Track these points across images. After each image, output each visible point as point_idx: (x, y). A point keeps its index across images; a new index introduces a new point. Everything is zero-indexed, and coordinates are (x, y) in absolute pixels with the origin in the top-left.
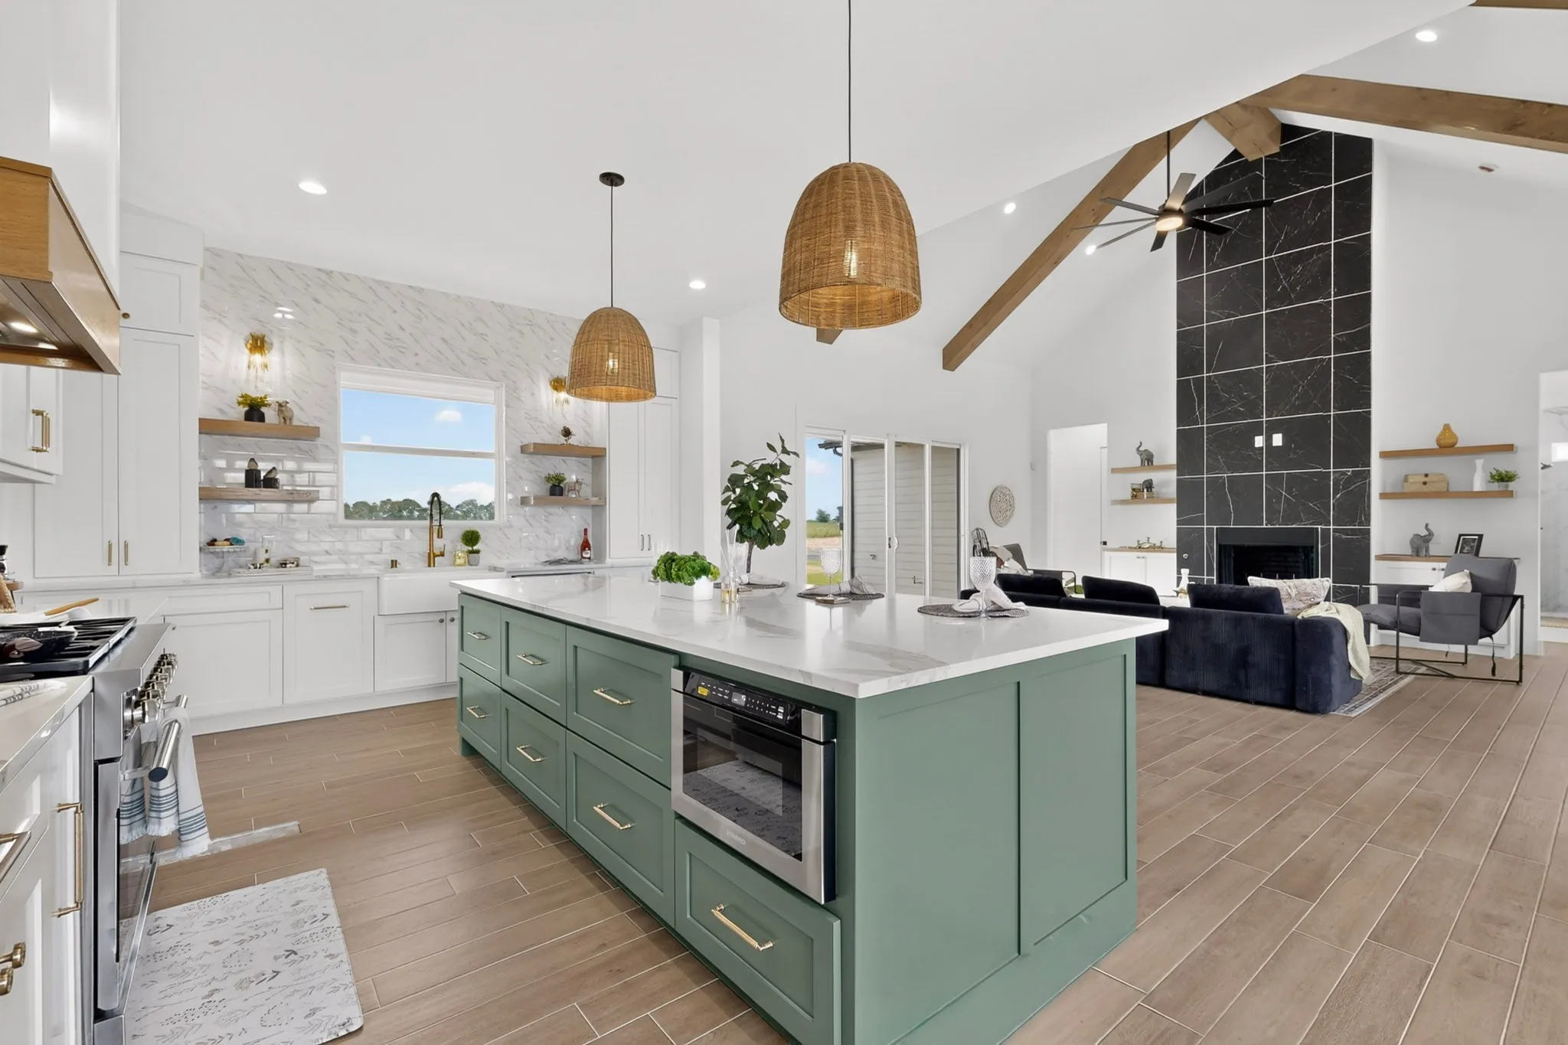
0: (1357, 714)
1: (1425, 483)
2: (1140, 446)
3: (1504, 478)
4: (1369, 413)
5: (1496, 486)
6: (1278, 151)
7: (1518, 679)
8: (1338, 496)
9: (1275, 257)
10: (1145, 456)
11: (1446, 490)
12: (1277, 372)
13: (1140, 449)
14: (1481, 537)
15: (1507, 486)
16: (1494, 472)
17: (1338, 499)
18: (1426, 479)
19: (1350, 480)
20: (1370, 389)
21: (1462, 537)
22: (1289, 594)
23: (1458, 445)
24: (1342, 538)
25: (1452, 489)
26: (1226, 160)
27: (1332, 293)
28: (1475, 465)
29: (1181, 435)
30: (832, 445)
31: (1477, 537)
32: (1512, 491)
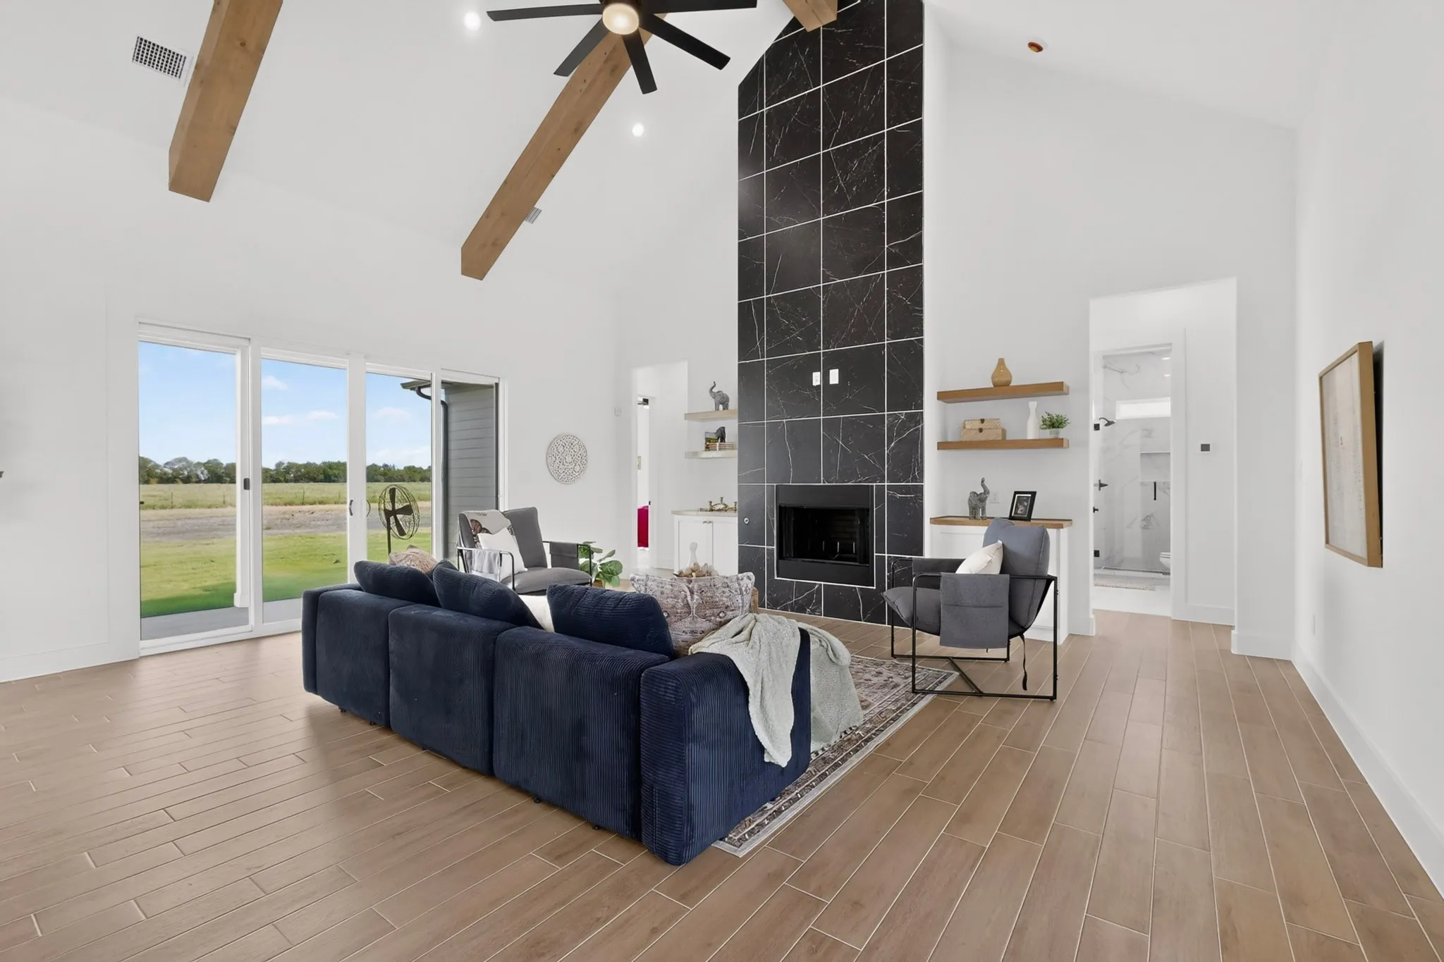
0: (747, 851)
1: (981, 430)
2: (713, 388)
3: (1054, 423)
4: (921, 341)
5: (1048, 434)
6: (835, 19)
7: (1052, 695)
8: (893, 444)
9: (832, 150)
10: (718, 398)
11: (1000, 438)
12: (834, 292)
13: (713, 390)
14: (1034, 494)
15: (1058, 433)
16: (1046, 417)
17: (893, 448)
18: (981, 426)
19: (904, 426)
20: (922, 311)
21: (1017, 495)
22: (688, 605)
23: (1011, 385)
24: (896, 498)
25: (1009, 437)
26: (785, 31)
27: (886, 193)
28: (1029, 409)
29: (742, 369)
30: (418, 387)
31: (1030, 495)
32: (1062, 439)
